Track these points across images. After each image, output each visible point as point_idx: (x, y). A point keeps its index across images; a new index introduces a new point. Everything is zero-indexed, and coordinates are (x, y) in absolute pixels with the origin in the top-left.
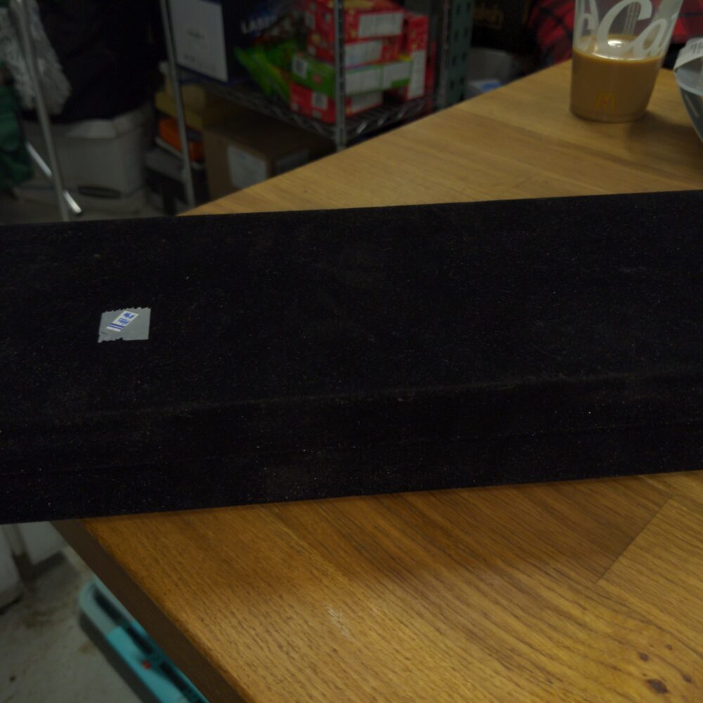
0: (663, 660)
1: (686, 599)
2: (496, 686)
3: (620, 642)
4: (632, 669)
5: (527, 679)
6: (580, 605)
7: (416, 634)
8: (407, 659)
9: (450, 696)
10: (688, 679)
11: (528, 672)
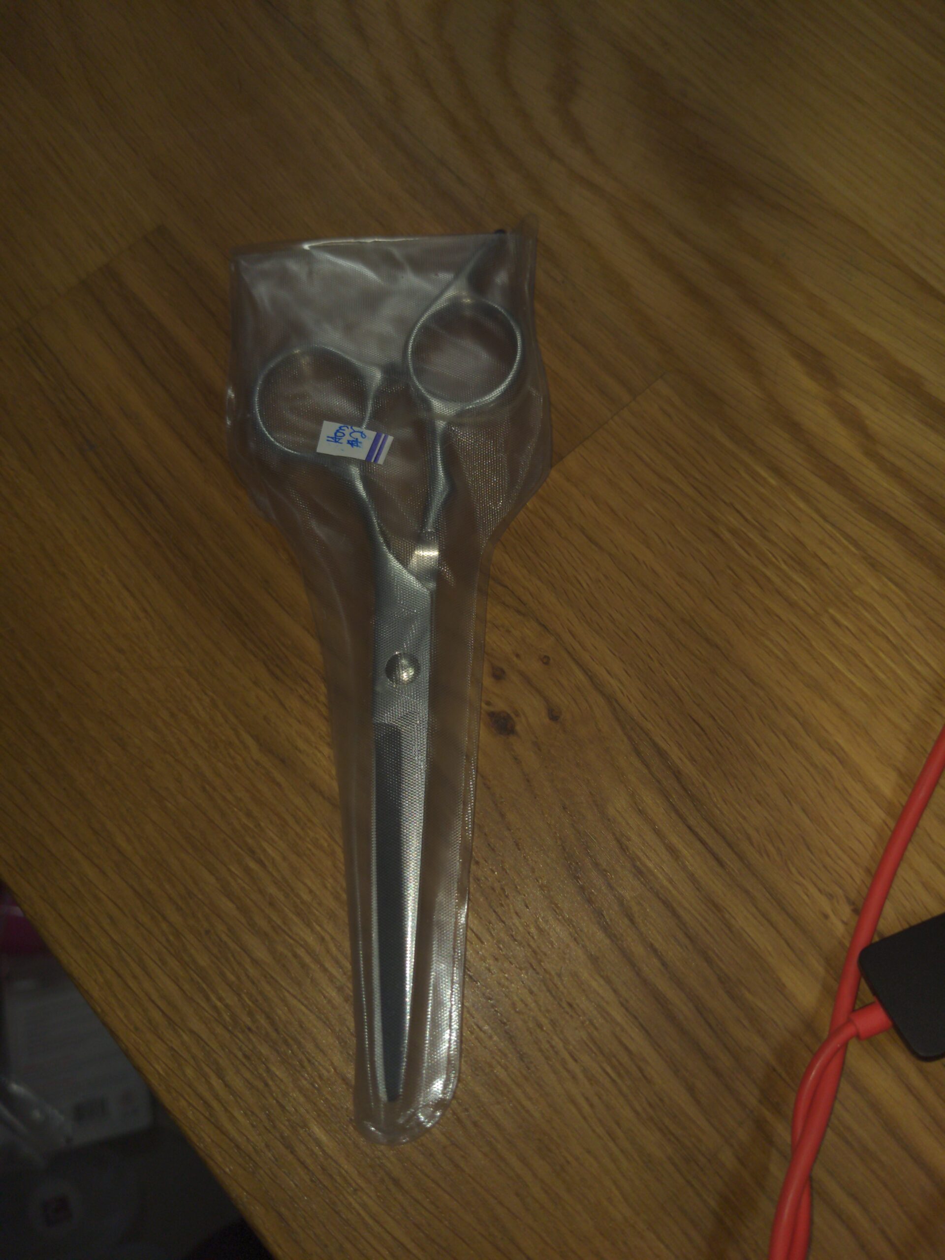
0: (527, 679)
1: (607, 576)
2: (247, 705)
5: (301, 697)
7: (144, 609)
8: (121, 651)
9: (172, 715)
10: (554, 715)
11: (306, 685)
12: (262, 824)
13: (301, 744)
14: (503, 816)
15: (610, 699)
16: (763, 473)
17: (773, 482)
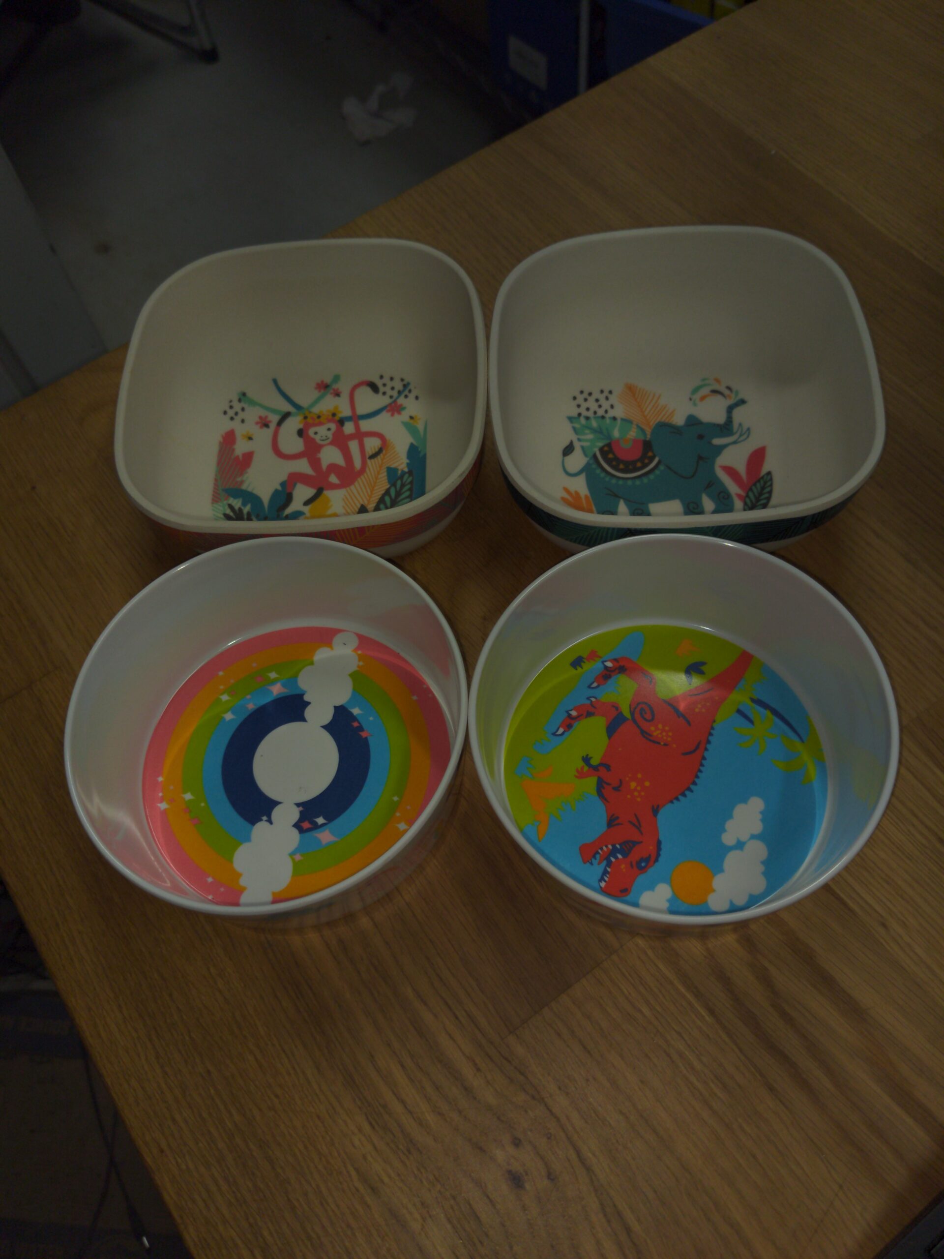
0: (536, 1150)
1: (594, 1079)
2: (354, 1146)
3: (498, 1118)
4: (499, 1155)
6: (475, 1065)
7: (294, 1069)
8: (277, 1096)
9: (305, 1147)
10: (551, 1176)
12: (357, 1234)
13: (386, 1180)
14: (511, 1248)
15: (588, 1169)
16: (703, 1012)
17: (707, 1018)
